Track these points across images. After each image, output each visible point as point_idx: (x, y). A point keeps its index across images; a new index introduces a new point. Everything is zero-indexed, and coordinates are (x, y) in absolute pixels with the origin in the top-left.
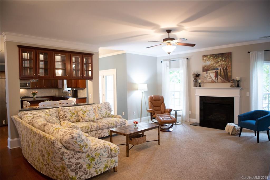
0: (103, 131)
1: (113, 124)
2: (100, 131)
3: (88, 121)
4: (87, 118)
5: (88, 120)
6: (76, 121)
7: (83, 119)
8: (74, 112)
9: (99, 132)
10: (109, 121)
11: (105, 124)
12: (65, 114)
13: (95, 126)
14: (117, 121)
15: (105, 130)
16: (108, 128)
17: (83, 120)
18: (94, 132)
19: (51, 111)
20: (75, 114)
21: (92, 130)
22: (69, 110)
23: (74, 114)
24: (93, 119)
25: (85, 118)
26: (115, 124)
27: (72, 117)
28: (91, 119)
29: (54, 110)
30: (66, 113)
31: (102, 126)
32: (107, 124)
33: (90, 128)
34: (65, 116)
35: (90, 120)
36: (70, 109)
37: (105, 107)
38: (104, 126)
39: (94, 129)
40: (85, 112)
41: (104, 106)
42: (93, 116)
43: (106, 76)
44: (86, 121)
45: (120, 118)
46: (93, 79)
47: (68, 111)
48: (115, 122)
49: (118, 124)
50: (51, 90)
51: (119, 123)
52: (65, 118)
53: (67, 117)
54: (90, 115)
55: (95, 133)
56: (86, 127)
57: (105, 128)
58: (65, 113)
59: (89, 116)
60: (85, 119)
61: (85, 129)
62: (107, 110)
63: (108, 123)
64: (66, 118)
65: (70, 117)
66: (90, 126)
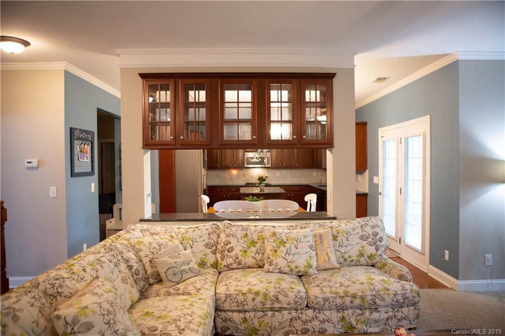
0: (321, 317)
1: (363, 298)
2: (310, 313)
3: (285, 271)
4: (282, 263)
5: (287, 270)
6: (257, 264)
7: (271, 264)
8: (255, 238)
9: (304, 317)
10: (348, 286)
11: (328, 295)
12: (230, 243)
13: (292, 295)
14: (378, 291)
15: (327, 313)
16: (341, 308)
17: (271, 268)
18: (285, 312)
19: (200, 229)
20: (258, 245)
21: (277, 305)
22: (244, 232)
23: (254, 243)
24: (302, 269)
25: (277, 261)
26: (369, 298)
27: (245, 252)
28: (296, 267)
29: (209, 227)
30: (233, 238)
31: (316, 297)
32: (337, 293)
33: (272, 300)
34: (228, 247)
35: (291, 270)
36: (247, 230)
37: (361, 233)
38: (326, 300)
39: (285, 306)
40: (283, 243)
41: (359, 230)
42: (306, 257)
43: (407, 139)
44: (278, 270)
45: (401, 277)
46: (333, 147)
47: (240, 234)
48: (368, 293)
49: (383, 300)
50: (312, 173)
51: (386, 297)
52: (226, 252)
53: (233, 250)
54: (294, 255)
55: (290, 317)
56: (257, 293)
57: (327, 306)
58: (231, 239)
59: (290, 258)
60: (277, 264)
61: (254, 299)
62: (365, 243)
63: (341, 291)
64: (229, 254)
65: (241, 251)
66: (272, 294)
